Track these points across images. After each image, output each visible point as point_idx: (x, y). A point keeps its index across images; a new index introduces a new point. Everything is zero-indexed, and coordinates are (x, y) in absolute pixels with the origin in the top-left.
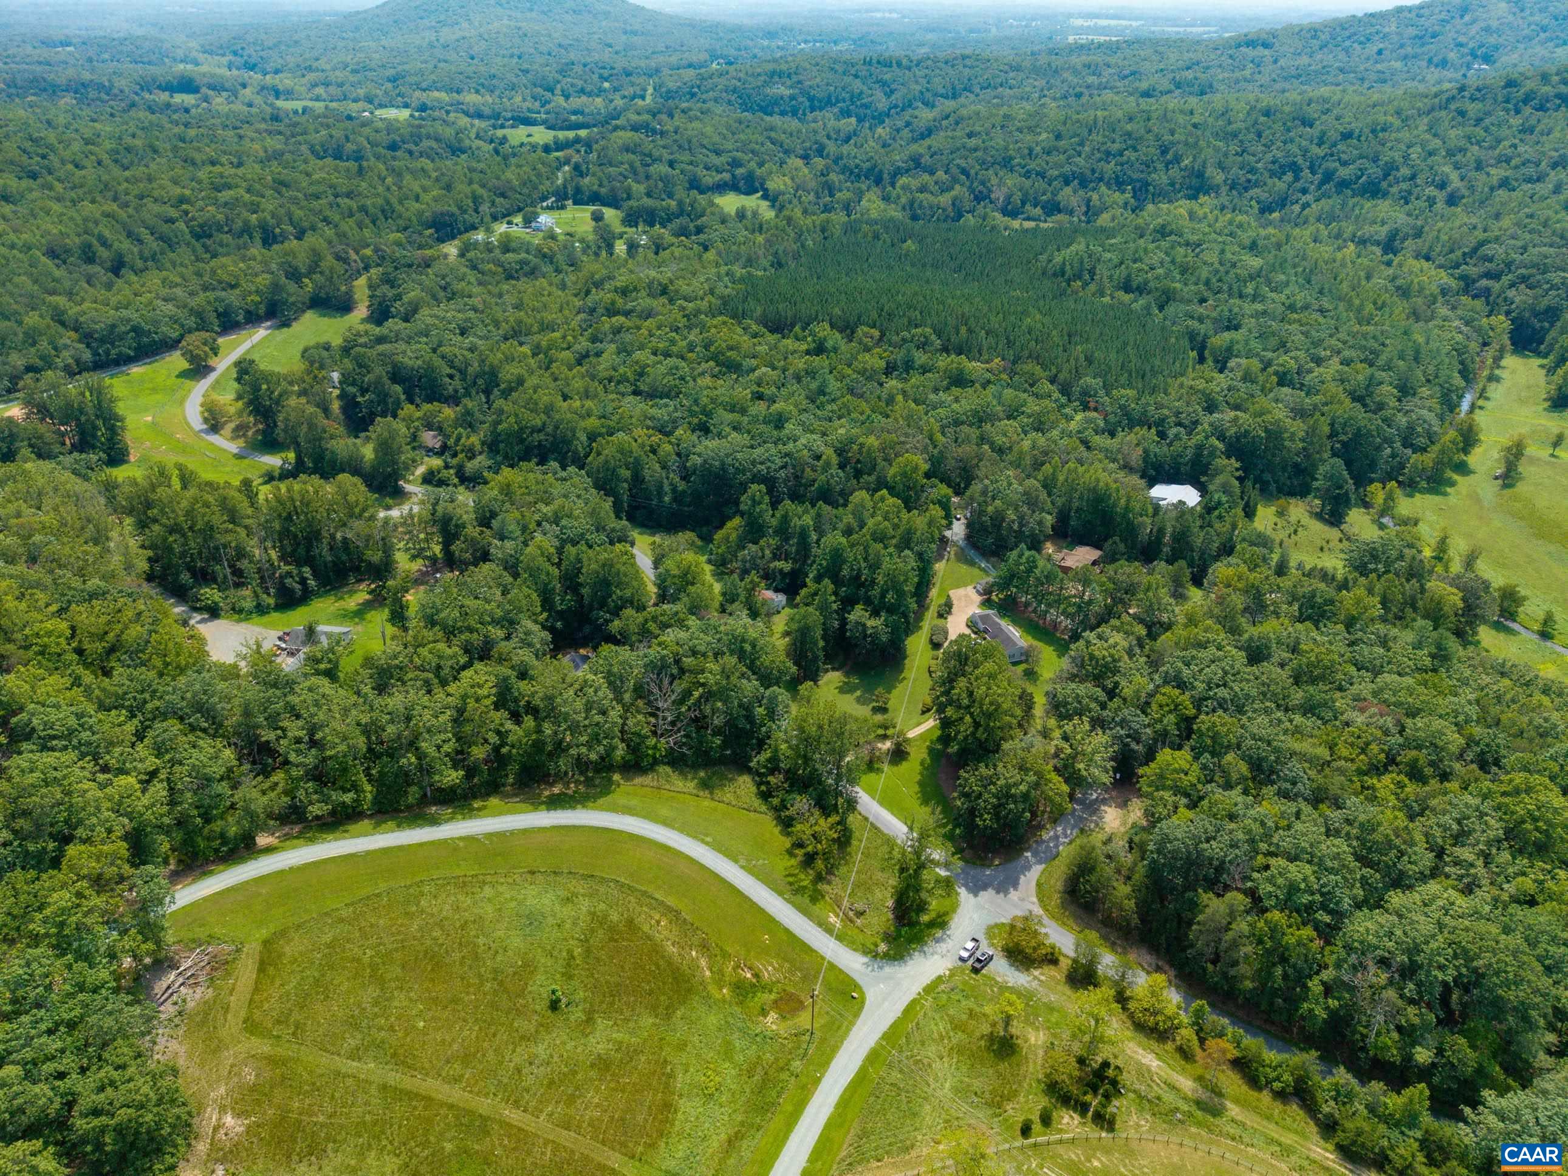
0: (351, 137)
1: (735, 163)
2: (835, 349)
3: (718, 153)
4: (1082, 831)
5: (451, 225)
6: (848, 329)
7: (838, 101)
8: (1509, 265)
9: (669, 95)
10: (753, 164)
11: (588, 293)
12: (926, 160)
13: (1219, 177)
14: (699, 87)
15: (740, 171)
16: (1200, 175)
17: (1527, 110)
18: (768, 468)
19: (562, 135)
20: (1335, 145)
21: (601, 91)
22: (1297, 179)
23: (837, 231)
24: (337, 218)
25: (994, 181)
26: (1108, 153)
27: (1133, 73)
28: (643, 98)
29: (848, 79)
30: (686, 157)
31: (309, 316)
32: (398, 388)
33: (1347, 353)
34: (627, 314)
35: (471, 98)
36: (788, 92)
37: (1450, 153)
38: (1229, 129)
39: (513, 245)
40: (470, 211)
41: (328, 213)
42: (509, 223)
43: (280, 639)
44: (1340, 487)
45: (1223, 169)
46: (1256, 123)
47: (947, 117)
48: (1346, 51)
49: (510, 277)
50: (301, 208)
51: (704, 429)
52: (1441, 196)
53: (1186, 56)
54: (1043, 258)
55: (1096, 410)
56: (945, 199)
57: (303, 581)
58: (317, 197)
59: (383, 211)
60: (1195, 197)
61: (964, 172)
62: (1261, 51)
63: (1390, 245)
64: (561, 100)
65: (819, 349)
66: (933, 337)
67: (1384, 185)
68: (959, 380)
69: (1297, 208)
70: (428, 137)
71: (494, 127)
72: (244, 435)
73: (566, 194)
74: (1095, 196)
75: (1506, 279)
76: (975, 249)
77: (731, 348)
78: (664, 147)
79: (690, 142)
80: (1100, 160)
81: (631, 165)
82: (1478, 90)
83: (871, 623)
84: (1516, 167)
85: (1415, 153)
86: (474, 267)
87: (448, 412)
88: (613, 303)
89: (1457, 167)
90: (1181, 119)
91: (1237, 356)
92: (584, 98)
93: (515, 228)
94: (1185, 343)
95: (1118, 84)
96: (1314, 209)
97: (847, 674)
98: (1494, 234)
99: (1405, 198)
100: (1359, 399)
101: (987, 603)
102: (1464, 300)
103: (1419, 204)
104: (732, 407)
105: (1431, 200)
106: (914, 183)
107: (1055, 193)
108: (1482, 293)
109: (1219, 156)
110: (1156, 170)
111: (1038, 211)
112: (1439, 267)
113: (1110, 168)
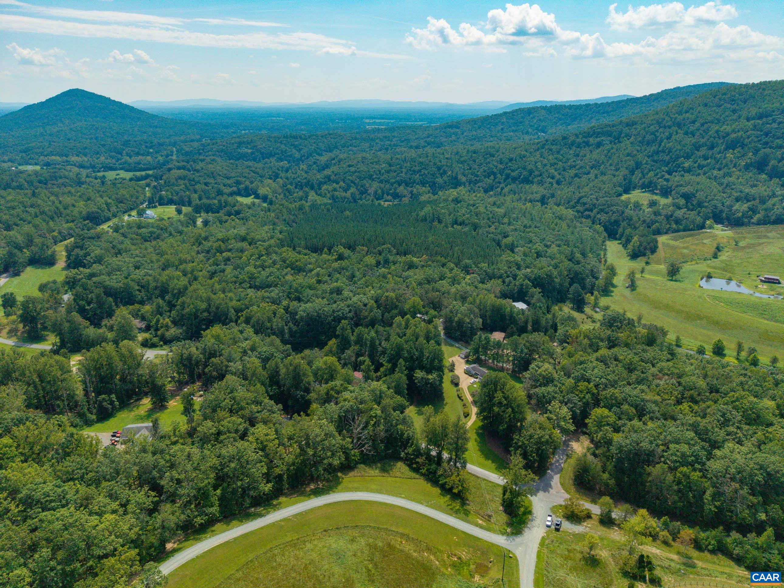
0: (14, 179)
1: (238, 183)
2: (349, 257)
3: (228, 178)
4: (567, 455)
5: (98, 218)
6: (351, 247)
7: (275, 154)
8: (594, 205)
9: (187, 154)
10: (247, 183)
11: (200, 243)
12: (333, 177)
13: (464, 179)
14: (203, 150)
15: (242, 186)
16: (456, 178)
17: (574, 148)
18: (343, 313)
19: (138, 174)
20: (507, 163)
21: (148, 154)
22: (495, 178)
24: (29, 218)
25: (367, 185)
26: (414, 171)
27: (406, 140)
28: (172, 155)
29: (278, 145)
30: (212, 181)
31: (29, 269)
32: (111, 299)
33: (558, 242)
34: (230, 250)
35: (75, 159)
36: (250, 151)
37: (552, 165)
38: (462, 159)
39: (143, 225)
40: (106, 211)
41: (22, 216)
42: (129, 215)
43: (113, 436)
44: (580, 296)
45: (465, 176)
46: (471, 157)
47: (334, 159)
48: (489, 128)
49: (146, 241)
50: (5, 214)
51: (299, 299)
52: (554, 181)
53: (426, 132)
54: (414, 214)
55: (473, 273)
56: (348, 194)
57: (112, 403)
58: (13, 208)
59: (55, 213)
60: (455, 188)
61: (352, 182)
62: (455, 130)
63: (543, 201)
64: (128, 158)
65: (341, 257)
66: (392, 249)
67: (531, 179)
68: (411, 266)
69: (499, 190)
70: (61, 178)
71: (94, 172)
72: (16, 335)
73: (153, 200)
74: (415, 190)
75: (595, 211)
77: (296, 261)
78: (200, 176)
79: (213, 173)
80: (412, 174)
81: (185, 185)
82: (553, 141)
83: (430, 377)
84: (578, 169)
85: (539, 165)
86: (125, 237)
87: (147, 308)
88: (220, 246)
89: (556, 170)
90: (442, 156)
91: (517, 247)
92: (140, 157)
93: (134, 218)
94: (494, 244)
96: (506, 190)
97: (417, 406)
98: (584, 194)
99: (541, 183)
100: (570, 260)
101: (468, 362)
102: (584, 220)
103: (547, 185)
104: (310, 287)
105: (551, 183)
106: (330, 188)
107: (395, 189)
108: (588, 217)
109: (462, 170)
110: (437, 177)
111: (390, 197)
112: (567, 208)
113: (417, 177)
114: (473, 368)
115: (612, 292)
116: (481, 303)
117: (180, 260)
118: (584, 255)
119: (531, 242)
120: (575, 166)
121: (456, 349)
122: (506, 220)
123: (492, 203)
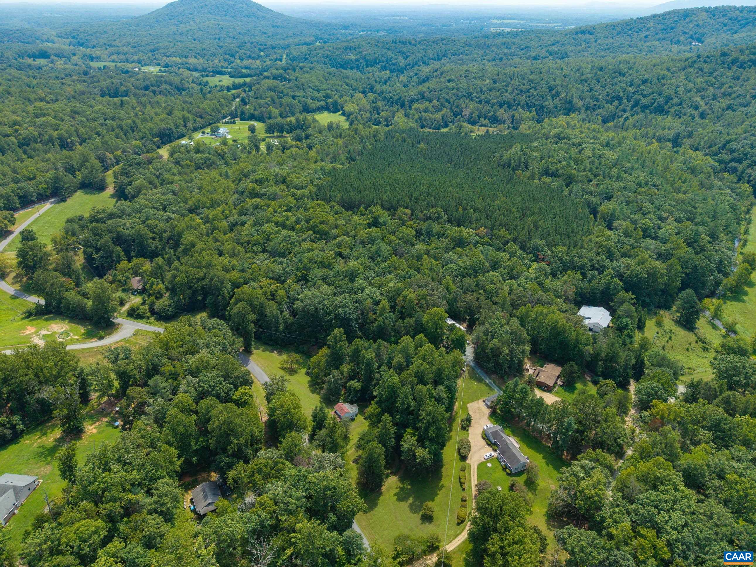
0: (123, 83)
1: (328, 96)
2: (385, 223)
3: (318, 91)
5: (169, 135)
6: (391, 209)
7: (380, 62)
8: (746, 155)
9: (294, 59)
11: (240, 180)
12: (427, 94)
13: (580, 104)
14: (309, 55)
15: (330, 101)
16: (570, 102)
17: (734, 68)
18: (346, 312)
19: (238, 81)
20: (639, 86)
21: (259, 57)
22: (620, 104)
23: (382, 137)
24: (104, 132)
25: (464, 106)
26: (521, 91)
27: (527, 47)
28: (281, 60)
29: (385, 51)
30: (300, 93)
31: (79, 195)
32: (119, 248)
33: (680, 214)
34: (261, 196)
35: (192, 61)
36: (354, 57)
37: (699, 91)
38: (583, 77)
39: (202, 147)
40: (181, 127)
41: (99, 130)
42: (203, 132)
44: (693, 307)
45: (582, 99)
46: (596, 75)
47: (436, 71)
48: (630, 36)
49: (198, 168)
50: (84, 127)
51: (304, 280)
52: (696, 113)
53: (552, 39)
54: (497, 154)
55: (543, 260)
56: (438, 116)
58: (94, 120)
59: (131, 127)
60: (568, 114)
61: (447, 101)
62: (587, 36)
63: (676, 141)
64: (238, 61)
65: (375, 223)
66: (443, 214)
67: (666, 107)
68: (461, 243)
69: (622, 120)
70: (166, 83)
71: (203, 76)
72: (21, 281)
73: (236, 114)
74: (517, 115)
75: (745, 163)
76: (459, 148)
77: (322, 223)
78: (290, 88)
79: (303, 85)
80: (518, 94)
81: (272, 98)
82: (708, 57)
83: (419, 452)
84: (734, 99)
85: (681, 90)
86: (177, 163)
87: (147, 266)
88: (254, 189)
89: (703, 97)
90: (558, 73)
91: (618, 219)
92: (250, 60)
93: (206, 135)
94: (587, 211)
95: (521, 53)
96: (631, 121)
98: (733, 137)
99: (678, 115)
100: (689, 245)
101: (493, 415)
102: (726, 175)
103: (686, 118)
104: (323, 265)
105: (693, 117)
106: (421, 107)
107: (495, 112)
108: (734, 170)
109: (579, 92)
110: (547, 100)
111: (487, 121)
112: (706, 155)
113: (523, 98)
114: (495, 434)
115: (746, 294)
116: (536, 319)
117: (212, 200)
118: (713, 236)
119: (641, 209)
120: (730, 95)
121: (484, 388)
122: (614, 172)
123: (604, 143)
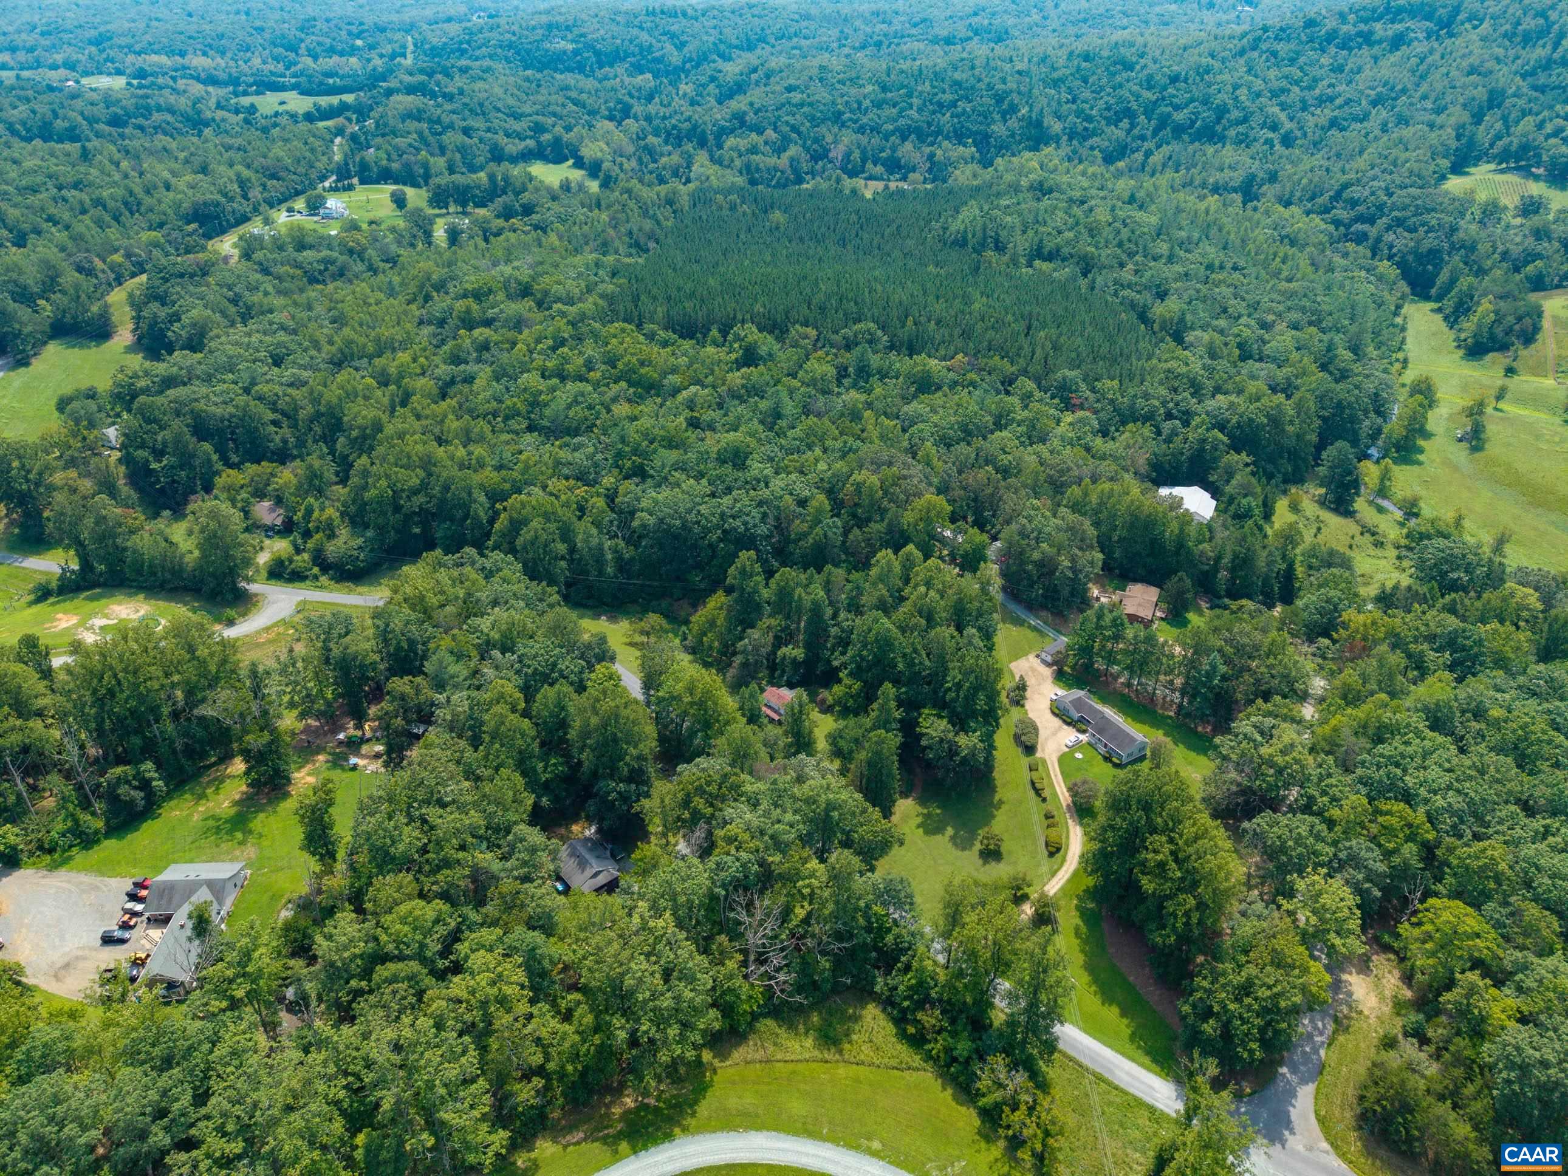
0: (61, 112)
1: (538, 129)
2: (770, 355)
3: (517, 117)
4: (1336, 1020)
5: (218, 217)
6: (776, 327)
7: (627, 55)
8: (1380, 207)
9: (434, 52)
10: (558, 129)
11: (427, 298)
12: (750, 117)
13: (1057, 127)
14: (469, 43)
15: (547, 137)
16: (1039, 124)
17: (1333, 50)
18: (745, 524)
19: (324, 101)
20: (1165, 89)
21: (353, 51)
22: (1133, 126)
23: (684, 201)
24: (66, 216)
25: (829, 138)
26: (940, 105)
27: (924, 20)
28: (404, 56)
29: (635, 31)
30: (478, 123)
31: (53, 350)
32: (207, 446)
33: (1295, 316)
34: (488, 323)
35: (199, 62)
36: (570, 47)
37: (1274, 94)
38: (1055, 75)
39: (309, 240)
40: (239, 199)
41: (52, 210)
42: (290, 210)
44: (1350, 473)
45: (1059, 118)
46: (1078, 69)
47: (755, 70)
49: (313, 280)
50: (15, 206)
51: (640, 473)
52: (1276, 138)
54: (937, 226)
55: (1081, 407)
56: (783, 161)
57: (145, 785)
58: (34, 191)
59: (126, 204)
60: (1035, 149)
61: (794, 129)
63: (1249, 191)
64: (309, 61)
65: (750, 358)
66: (879, 333)
67: (1219, 128)
68: (925, 385)
69: (1139, 156)
70: (159, 109)
71: (236, 94)
73: (348, 171)
74: (939, 152)
75: (1381, 223)
77: (642, 364)
78: (454, 112)
79: (481, 105)
80: (934, 112)
81: (420, 134)
82: (1282, 29)
83: (963, 740)
84: (1340, 107)
85: (1243, 94)
86: (266, 271)
87: (287, 476)
88: (468, 311)
89: (1283, 107)
90: (1007, 67)
91: (1192, 329)
92: (336, 58)
93: (298, 217)
94: (1133, 316)
95: (914, 31)
96: (1156, 158)
97: (922, 801)
98: (1352, 176)
99: (1243, 141)
100: (1324, 367)
101: (1060, 676)
102: (1351, 246)
103: (1258, 146)
104: (671, 443)
105: (1269, 142)
106: (743, 143)
107: (894, 149)
108: (1361, 238)
109: (1054, 104)
110: (994, 121)
111: (879, 169)
112: (1308, 213)
113: (946, 119)
114: (1078, 703)
115: (1421, 451)
116: (1102, 504)
117: (378, 340)
118: (1355, 349)
119: (1225, 311)
120: (1331, 99)
121: (1031, 635)
122: (1163, 248)
123: (1126, 196)
